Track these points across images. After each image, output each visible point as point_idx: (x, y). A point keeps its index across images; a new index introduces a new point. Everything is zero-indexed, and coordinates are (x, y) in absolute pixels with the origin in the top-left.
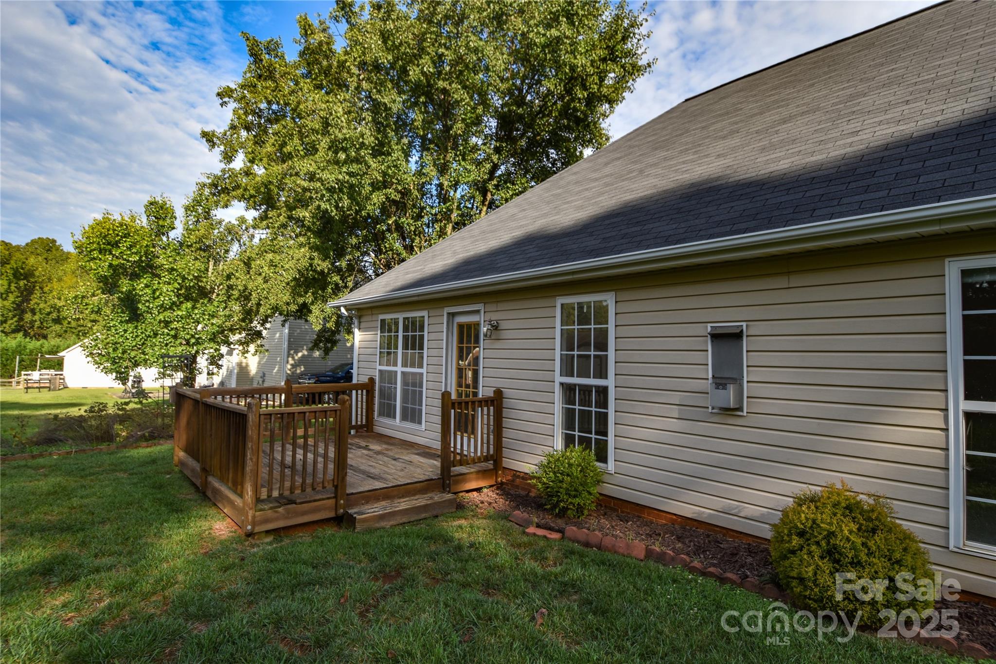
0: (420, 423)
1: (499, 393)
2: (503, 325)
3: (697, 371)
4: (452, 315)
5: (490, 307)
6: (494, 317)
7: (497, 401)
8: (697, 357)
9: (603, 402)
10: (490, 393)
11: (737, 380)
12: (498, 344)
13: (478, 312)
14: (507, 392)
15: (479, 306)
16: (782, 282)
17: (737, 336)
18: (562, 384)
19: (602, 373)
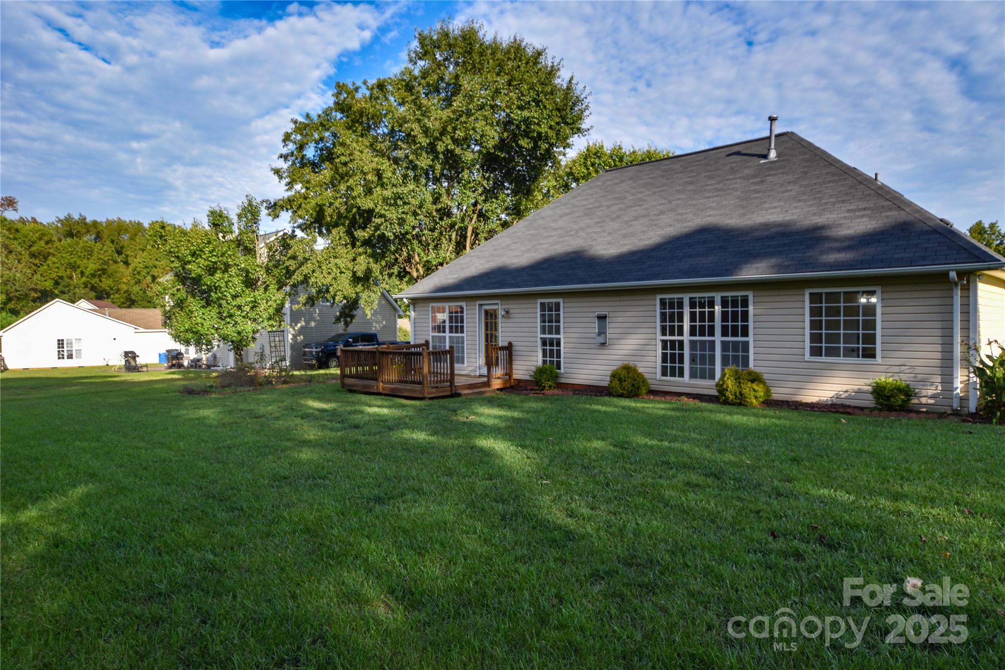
0: (463, 363)
1: (510, 344)
2: (511, 311)
3: (592, 330)
4: (481, 305)
5: (504, 302)
6: (507, 307)
7: (509, 348)
8: (592, 325)
9: (558, 344)
10: (506, 344)
11: (605, 333)
12: (509, 321)
13: (497, 304)
14: (514, 343)
15: (498, 301)
16: (618, 299)
17: (605, 317)
18: (541, 338)
19: (558, 332)
